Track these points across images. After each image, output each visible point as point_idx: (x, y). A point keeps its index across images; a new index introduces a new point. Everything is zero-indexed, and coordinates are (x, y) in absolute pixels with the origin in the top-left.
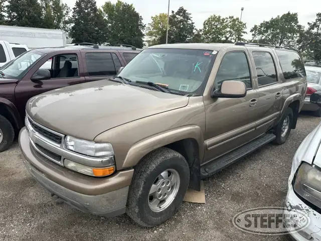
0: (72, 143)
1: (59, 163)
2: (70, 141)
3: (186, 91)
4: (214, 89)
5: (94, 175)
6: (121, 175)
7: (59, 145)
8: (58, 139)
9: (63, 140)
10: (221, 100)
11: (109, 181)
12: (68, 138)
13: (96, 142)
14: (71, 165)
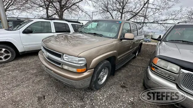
0: (67, 58)
1: (60, 66)
2: (65, 56)
3: (111, 36)
4: (121, 36)
5: (77, 72)
6: (89, 72)
7: (60, 59)
8: (59, 56)
9: (62, 56)
10: (123, 40)
11: (84, 74)
12: (64, 55)
13: (79, 57)
14: (66, 67)
